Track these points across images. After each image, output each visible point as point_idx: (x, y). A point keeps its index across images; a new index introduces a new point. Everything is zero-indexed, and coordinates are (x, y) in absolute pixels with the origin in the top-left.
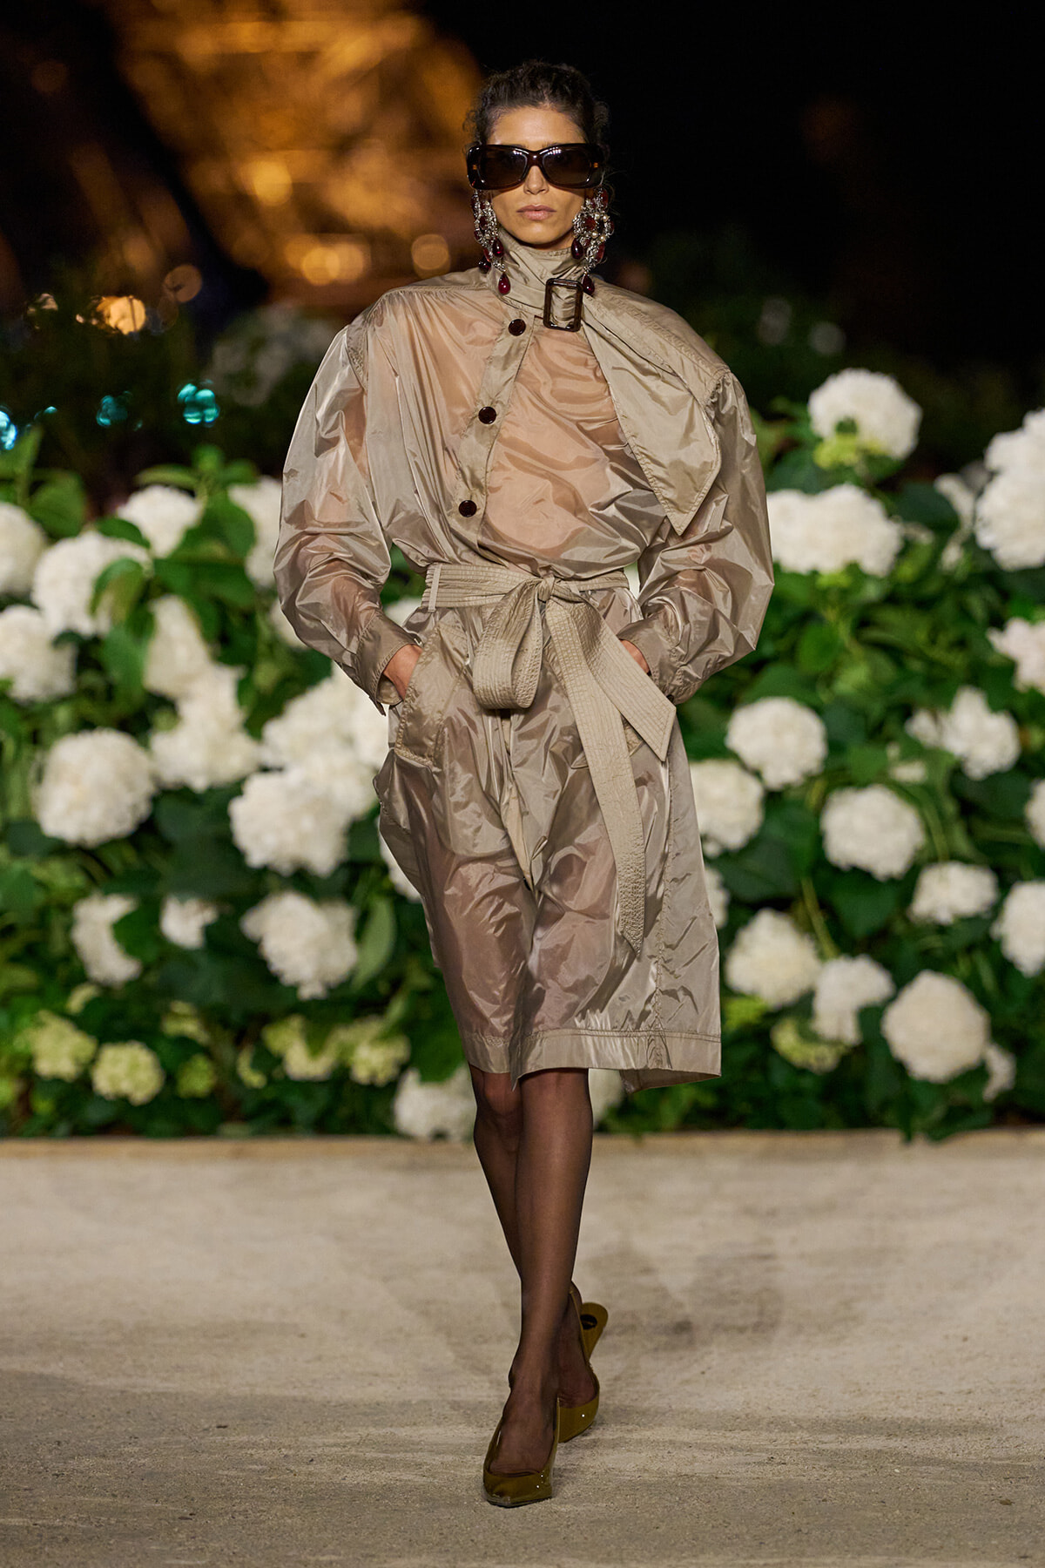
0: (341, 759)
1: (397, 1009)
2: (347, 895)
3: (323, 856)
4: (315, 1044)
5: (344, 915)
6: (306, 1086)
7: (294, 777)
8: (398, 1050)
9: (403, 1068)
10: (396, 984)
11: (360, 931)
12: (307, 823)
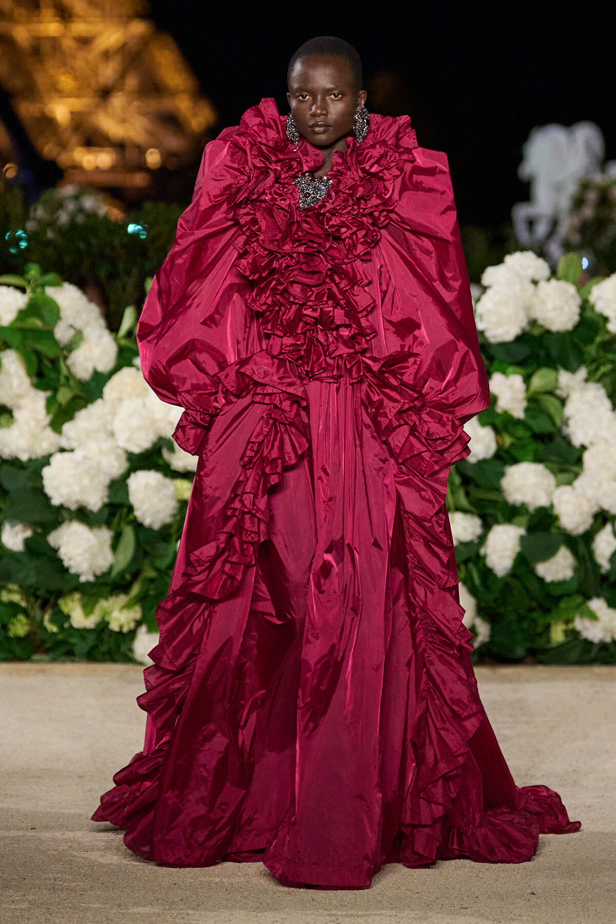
0: (106, 445)
1: (136, 589)
2: (108, 524)
3: (95, 500)
4: (88, 609)
5: (106, 535)
6: (83, 633)
7: (79, 454)
8: (136, 613)
9: (139, 623)
10: (135, 576)
11: (115, 545)
12: (86, 481)
